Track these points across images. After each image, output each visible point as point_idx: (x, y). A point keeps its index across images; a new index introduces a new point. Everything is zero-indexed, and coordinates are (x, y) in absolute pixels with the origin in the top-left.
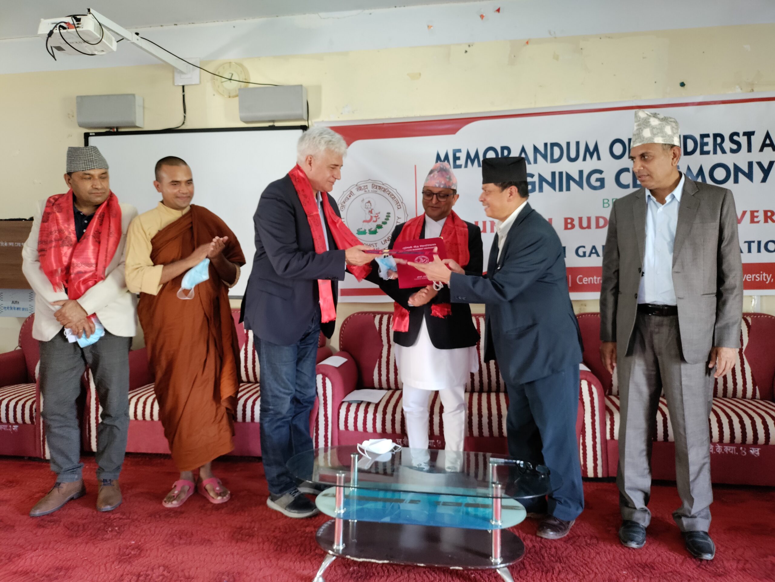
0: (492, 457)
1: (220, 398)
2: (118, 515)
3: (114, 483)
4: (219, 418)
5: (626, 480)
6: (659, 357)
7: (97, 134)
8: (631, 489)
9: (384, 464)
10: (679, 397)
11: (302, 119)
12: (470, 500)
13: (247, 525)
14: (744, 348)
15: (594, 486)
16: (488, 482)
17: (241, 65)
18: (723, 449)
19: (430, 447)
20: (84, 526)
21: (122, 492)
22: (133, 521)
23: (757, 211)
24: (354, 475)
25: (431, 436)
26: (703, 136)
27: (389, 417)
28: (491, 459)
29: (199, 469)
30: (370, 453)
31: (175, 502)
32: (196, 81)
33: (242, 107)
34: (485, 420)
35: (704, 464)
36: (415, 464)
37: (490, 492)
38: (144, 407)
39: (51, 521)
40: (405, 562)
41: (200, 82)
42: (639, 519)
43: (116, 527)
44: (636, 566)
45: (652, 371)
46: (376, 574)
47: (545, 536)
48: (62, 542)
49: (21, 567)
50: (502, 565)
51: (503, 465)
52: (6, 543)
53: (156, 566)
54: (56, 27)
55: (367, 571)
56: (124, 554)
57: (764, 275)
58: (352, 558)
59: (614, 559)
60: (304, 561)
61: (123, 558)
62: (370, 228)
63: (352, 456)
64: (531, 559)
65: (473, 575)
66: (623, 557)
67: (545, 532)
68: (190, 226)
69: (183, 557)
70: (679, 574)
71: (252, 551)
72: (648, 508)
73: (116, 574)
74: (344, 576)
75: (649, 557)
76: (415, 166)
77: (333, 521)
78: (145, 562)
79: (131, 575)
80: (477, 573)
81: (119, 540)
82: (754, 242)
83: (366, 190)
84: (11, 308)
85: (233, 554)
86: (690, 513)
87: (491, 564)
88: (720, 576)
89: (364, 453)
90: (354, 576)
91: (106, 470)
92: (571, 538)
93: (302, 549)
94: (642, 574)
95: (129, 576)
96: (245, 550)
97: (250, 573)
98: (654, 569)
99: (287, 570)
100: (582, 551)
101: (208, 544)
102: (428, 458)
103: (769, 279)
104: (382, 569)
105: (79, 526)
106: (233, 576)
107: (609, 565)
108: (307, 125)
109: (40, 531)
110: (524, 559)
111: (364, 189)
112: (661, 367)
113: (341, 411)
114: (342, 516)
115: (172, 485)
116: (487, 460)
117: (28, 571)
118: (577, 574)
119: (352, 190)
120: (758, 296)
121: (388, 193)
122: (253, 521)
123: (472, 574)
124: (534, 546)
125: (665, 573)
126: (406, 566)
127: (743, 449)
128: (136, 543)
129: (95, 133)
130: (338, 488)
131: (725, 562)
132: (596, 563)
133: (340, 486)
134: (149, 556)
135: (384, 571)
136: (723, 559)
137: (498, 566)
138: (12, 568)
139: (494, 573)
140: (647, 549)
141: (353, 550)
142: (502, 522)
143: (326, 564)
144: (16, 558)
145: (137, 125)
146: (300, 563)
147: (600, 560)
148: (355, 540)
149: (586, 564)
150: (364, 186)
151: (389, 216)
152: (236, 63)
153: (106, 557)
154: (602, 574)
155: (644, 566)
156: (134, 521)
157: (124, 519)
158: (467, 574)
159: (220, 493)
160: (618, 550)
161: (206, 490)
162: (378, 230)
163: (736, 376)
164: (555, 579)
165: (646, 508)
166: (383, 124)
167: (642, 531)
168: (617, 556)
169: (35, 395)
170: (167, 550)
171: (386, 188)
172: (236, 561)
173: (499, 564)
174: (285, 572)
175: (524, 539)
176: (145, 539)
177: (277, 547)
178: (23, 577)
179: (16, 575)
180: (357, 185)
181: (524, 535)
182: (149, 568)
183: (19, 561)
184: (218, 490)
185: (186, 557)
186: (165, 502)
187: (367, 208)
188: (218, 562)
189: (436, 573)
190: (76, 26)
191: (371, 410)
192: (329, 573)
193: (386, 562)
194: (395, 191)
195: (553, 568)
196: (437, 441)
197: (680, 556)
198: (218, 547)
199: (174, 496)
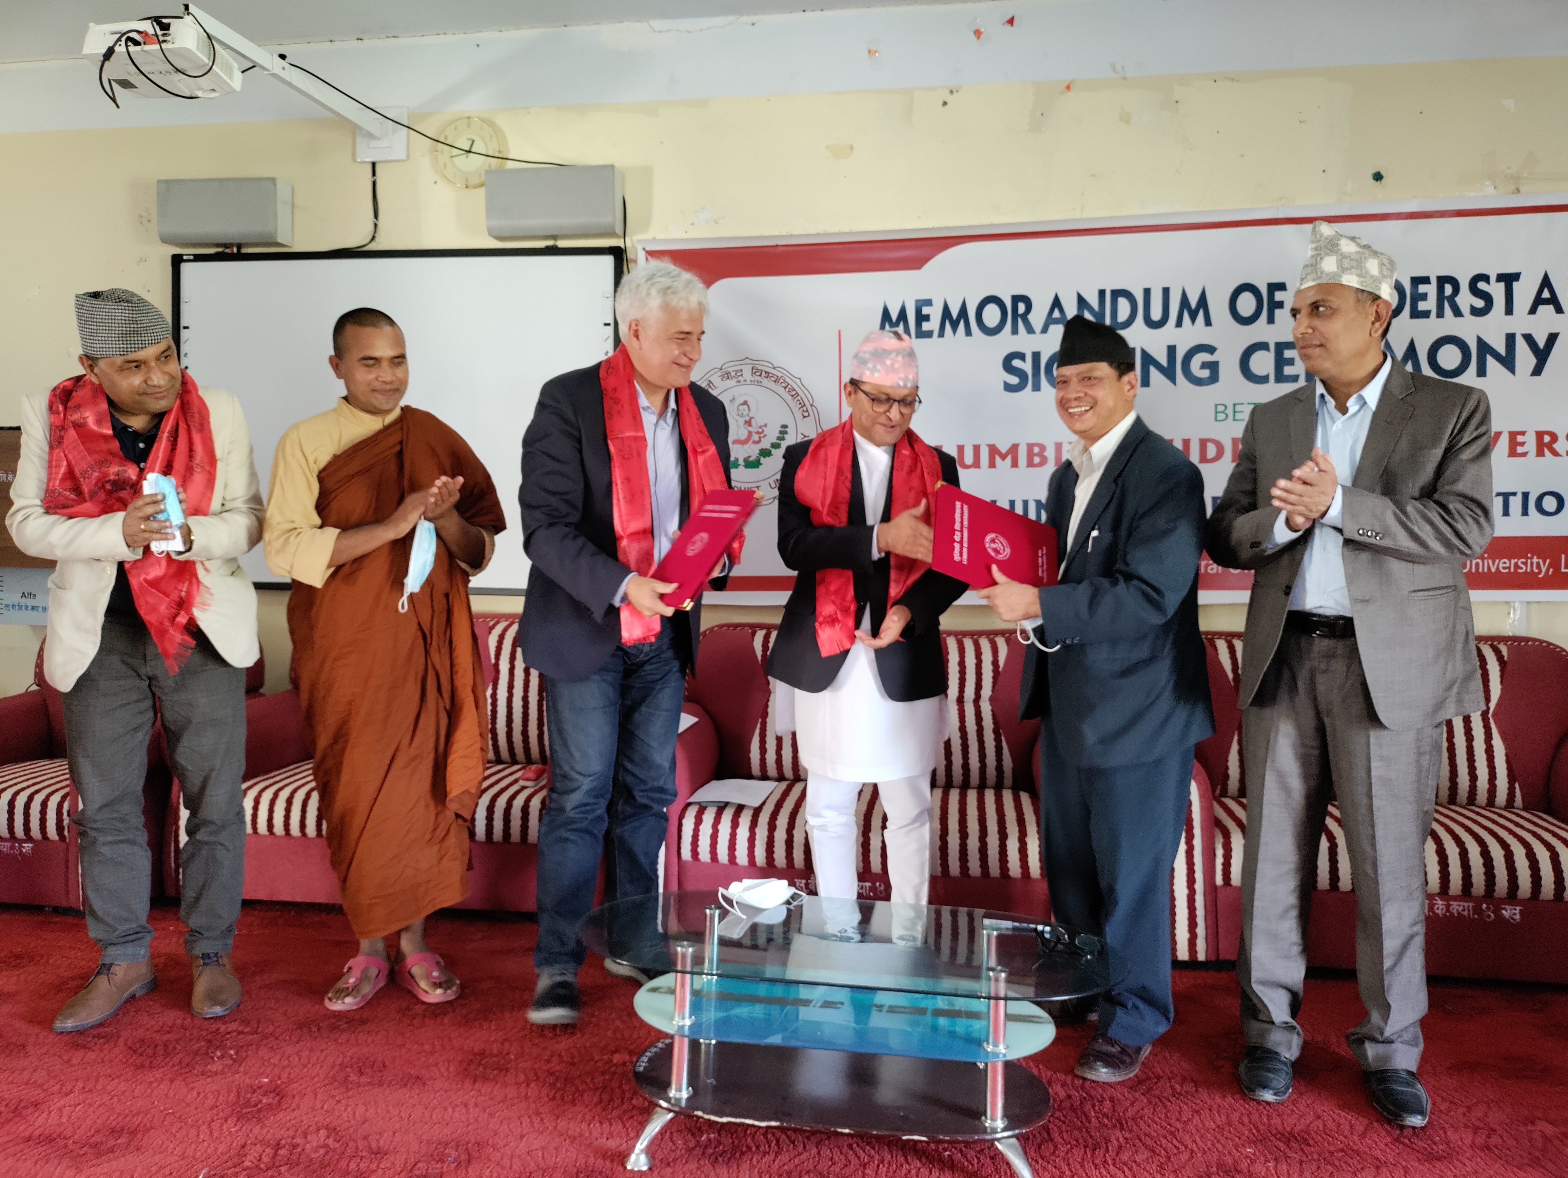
0: (986, 916)
1: (445, 795)
2: (234, 1026)
3: (225, 960)
4: (440, 833)
5: (1254, 965)
6: (1327, 720)
7: (198, 258)
8: (1264, 983)
9: (770, 928)
10: (1364, 800)
11: (612, 234)
12: (941, 1003)
13: (495, 1049)
14: (1492, 705)
15: (1188, 979)
16: (979, 968)
17: (490, 123)
18: (1448, 906)
19: (860, 896)
20: (166, 1046)
21: (242, 980)
22: (265, 1037)
23: (1523, 433)
24: (712, 950)
25: (864, 873)
26: (1417, 281)
27: (780, 835)
28: (987, 922)
29: (398, 934)
30: (744, 907)
31: (348, 1000)
32: (399, 152)
33: (492, 208)
34: (973, 843)
35: (1412, 937)
36: (832, 928)
37: (982, 987)
38: (288, 810)
39: (99, 1036)
40: (813, 1125)
41: (408, 155)
42: (1279, 1044)
43: (231, 1049)
44: (1273, 1138)
45: (1313, 747)
46: (754, 1148)
47: (1090, 1076)
48: (122, 1077)
49: (40, 1127)
50: (1006, 1134)
51: (1010, 933)
52: (10, 1079)
53: (311, 1129)
54: (119, 40)
55: (736, 1142)
56: (247, 1104)
57: (1535, 560)
58: (706, 1117)
59: (1229, 1123)
60: (609, 1120)
61: (244, 1111)
62: (746, 456)
63: (708, 911)
64: (1064, 1122)
65: (947, 1153)
66: (1246, 1120)
67: (1091, 1068)
68: (398, 448)
69: (367, 1110)
70: (1358, 1155)
71: (504, 1100)
72: (1299, 1024)
73: (232, 1144)
74: (690, 1151)
75: (1299, 1120)
76: (840, 332)
77: (668, 1041)
78: (290, 1120)
79: (262, 1146)
80: (956, 1149)
81: (237, 1076)
82: (1514, 494)
83: (740, 378)
84: (20, 607)
85: (466, 1106)
86: (1382, 1034)
87: (985, 1130)
88: (1438, 1159)
89: (732, 906)
90: (710, 1151)
91: (206, 934)
92: (1144, 1081)
93: (605, 1097)
94: (1285, 1153)
95: (259, 1148)
96: (491, 1099)
97: (502, 1144)
98: (1309, 1145)
99: (575, 1138)
100: (1165, 1107)
101: (416, 1086)
102: (857, 917)
103: (1544, 570)
104: (766, 1138)
105: (156, 1046)
106: (467, 1149)
107: (1219, 1136)
108: (623, 246)
109: (77, 1057)
110: (1049, 1121)
111: (736, 377)
112: (1329, 739)
113: (684, 821)
114: (686, 1031)
115: (343, 968)
116: (976, 923)
117: (54, 1135)
118: (1155, 1153)
119: (711, 379)
120: (1521, 602)
121: (783, 385)
122: (506, 1040)
123: (945, 1150)
124: (1069, 1097)
125: (1329, 1152)
126: (814, 1133)
127: (1488, 908)
128: (271, 1081)
129: (194, 255)
130: (679, 975)
131: (1449, 1133)
132: (1194, 1131)
133: (683, 972)
134: (298, 1107)
135: (769, 1145)
136: (1446, 1125)
137: (999, 1136)
138: (21, 1128)
139: (989, 1148)
140: (1294, 1105)
141: (708, 1099)
142: (1007, 1047)
143: (654, 1127)
144: (30, 1110)
145: (279, 240)
146: (601, 1123)
147: (1200, 1125)
148: (711, 1081)
149: (1172, 1133)
150: (737, 371)
151: (786, 433)
152: (482, 120)
153: (212, 1109)
154: (1205, 1152)
155: (1289, 1138)
156: (267, 1038)
157: (247, 1033)
158: (936, 1150)
159: (440, 983)
160: (1237, 1106)
161: (413, 977)
162: (762, 460)
163: (1475, 761)
164: (1110, 1162)
165: (1295, 1023)
166: (777, 246)
167: (1285, 1069)
168: (1235, 1117)
169: (67, 782)
170: (333, 1097)
171: (780, 375)
172: (472, 1121)
173: (999, 1130)
174: (572, 1142)
175: (1050, 1083)
176: (290, 1074)
177: (555, 1093)
178: (45, 1148)
179: (31, 1142)
180: (721, 369)
181: (1049, 1073)
182: (299, 1132)
183: (37, 1114)
184: (435, 978)
185: (372, 1110)
186: (330, 999)
187: (742, 416)
188: (435, 1121)
189: (874, 1148)
190: (161, 38)
191: (745, 820)
192: (659, 1146)
193: (774, 1124)
194: (798, 381)
195: (1108, 1141)
196: (878, 884)
197: (1361, 1119)
198: (436, 1092)
199: (348, 988)
